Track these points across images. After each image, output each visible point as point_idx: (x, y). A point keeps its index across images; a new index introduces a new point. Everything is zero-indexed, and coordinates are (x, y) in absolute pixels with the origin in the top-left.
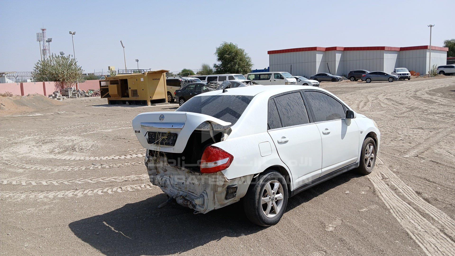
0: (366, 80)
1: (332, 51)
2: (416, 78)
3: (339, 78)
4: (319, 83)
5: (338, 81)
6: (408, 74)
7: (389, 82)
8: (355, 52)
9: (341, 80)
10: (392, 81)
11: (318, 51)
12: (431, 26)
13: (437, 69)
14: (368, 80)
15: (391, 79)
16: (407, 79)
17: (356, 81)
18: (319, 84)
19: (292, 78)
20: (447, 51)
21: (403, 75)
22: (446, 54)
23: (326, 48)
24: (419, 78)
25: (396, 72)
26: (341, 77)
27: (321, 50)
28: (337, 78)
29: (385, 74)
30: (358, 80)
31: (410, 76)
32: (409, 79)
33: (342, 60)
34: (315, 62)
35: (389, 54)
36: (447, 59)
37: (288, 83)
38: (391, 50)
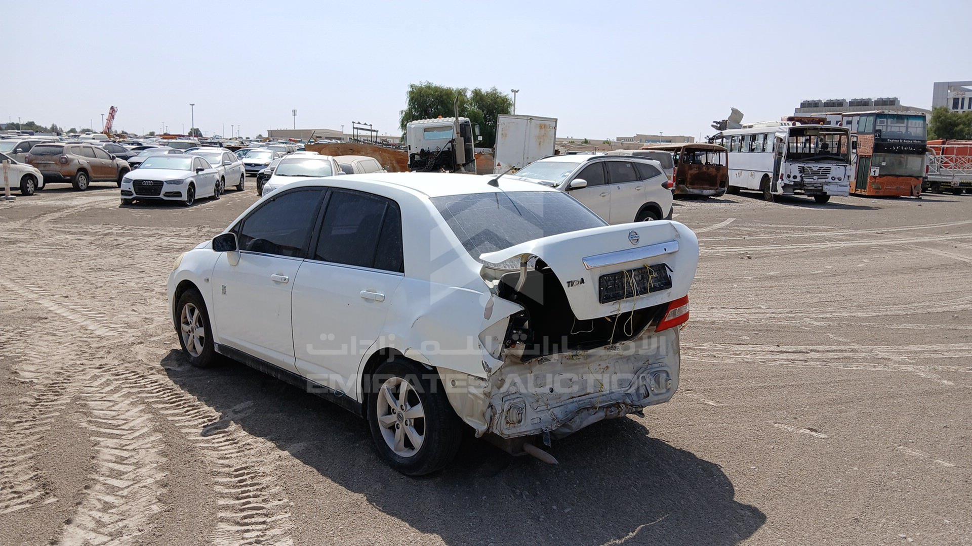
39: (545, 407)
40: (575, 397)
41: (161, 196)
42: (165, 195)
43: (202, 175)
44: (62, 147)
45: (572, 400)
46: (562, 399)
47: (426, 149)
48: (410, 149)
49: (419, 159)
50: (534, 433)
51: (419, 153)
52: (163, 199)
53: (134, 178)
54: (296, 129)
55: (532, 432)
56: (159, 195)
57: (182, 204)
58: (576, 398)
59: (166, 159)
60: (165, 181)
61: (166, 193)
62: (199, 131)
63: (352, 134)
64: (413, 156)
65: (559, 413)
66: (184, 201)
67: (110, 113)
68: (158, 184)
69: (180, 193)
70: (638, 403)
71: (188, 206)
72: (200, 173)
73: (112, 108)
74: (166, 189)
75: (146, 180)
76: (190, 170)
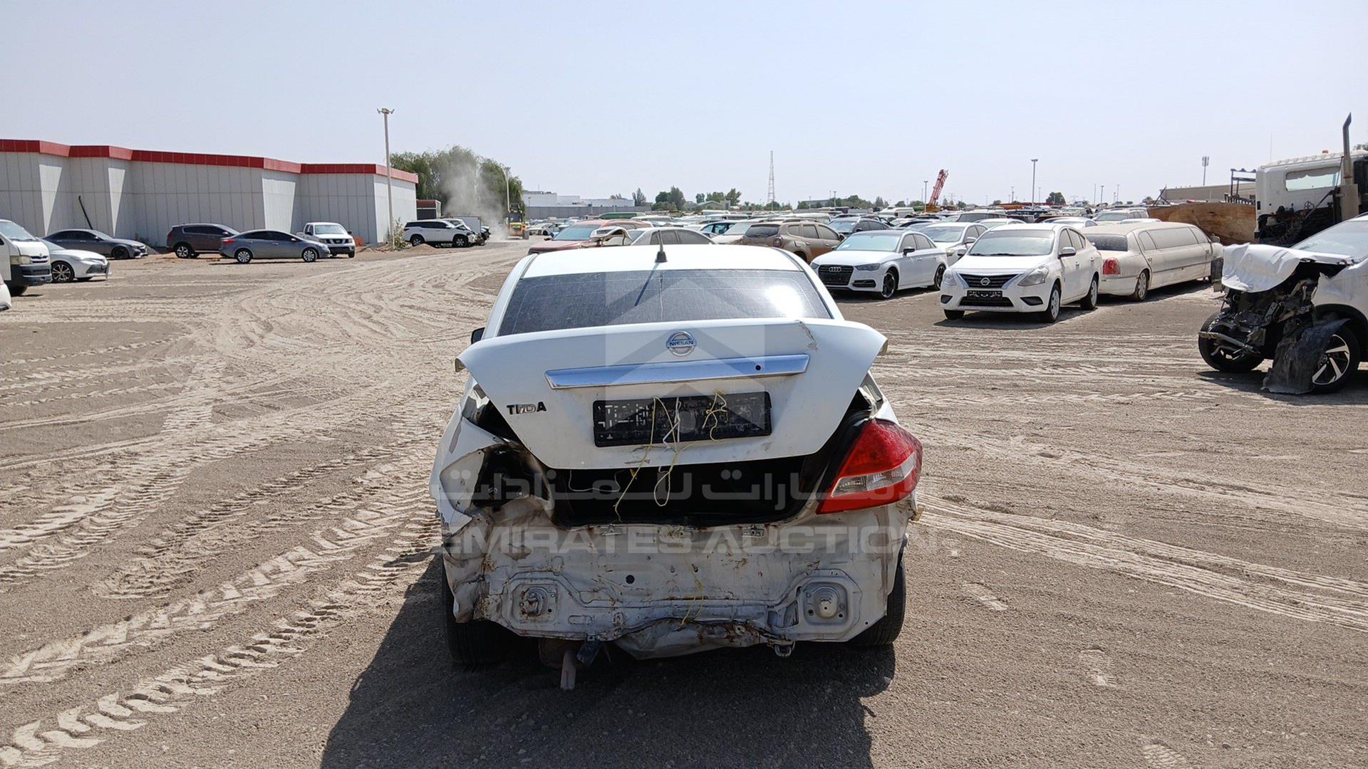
0: (236, 257)
1: (95, 159)
2: (362, 253)
3: (138, 248)
4: (106, 262)
5: (134, 258)
6: (347, 241)
7: (306, 261)
8: (170, 167)
9: (144, 255)
10: (313, 261)
11: (46, 154)
12: (386, 112)
13: (405, 230)
14: (244, 256)
15: (310, 255)
16: (346, 253)
17: (195, 257)
18: (109, 264)
19: (31, 240)
20: (416, 184)
21: (336, 243)
22: (415, 192)
23: (72, 147)
24: (368, 252)
25: (314, 234)
26: (142, 244)
27: (56, 153)
28: (131, 246)
29: (293, 239)
30: (201, 256)
31: (353, 248)
32: (351, 255)
33: (130, 191)
34: (37, 191)
35: (276, 182)
36: (418, 205)
37: (23, 258)
38: (281, 170)
39: (609, 604)
40: (679, 599)
41: (850, 286)
42: (854, 285)
43: (912, 257)
44: (778, 226)
45: (669, 602)
46: (654, 597)
47: (1287, 206)
48: (1259, 208)
49: (1273, 224)
50: (572, 637)
51: (1275, 213)
52: (851, 290)
53: (820, 264)
54: (1206, 185)
55: (570, 635)
56: (847, 285)
57: (876, 297)
58: (678, 601)
59: (869, 237)
60: (856, 267)
61: (856, 281)
62: (1062, 196)
63: (1230, 184)
64: (1263, 219)
65: (633, 617)
66: (880, 293)
67: (938, 179)
68: (847, 270)
69: (873, 281)
70: (780, 632)
71: (884, 299)
72: (909, 254)
73: (942, 172)
74: (856, 276)
75: (833, 266)
76: (895, 251)
